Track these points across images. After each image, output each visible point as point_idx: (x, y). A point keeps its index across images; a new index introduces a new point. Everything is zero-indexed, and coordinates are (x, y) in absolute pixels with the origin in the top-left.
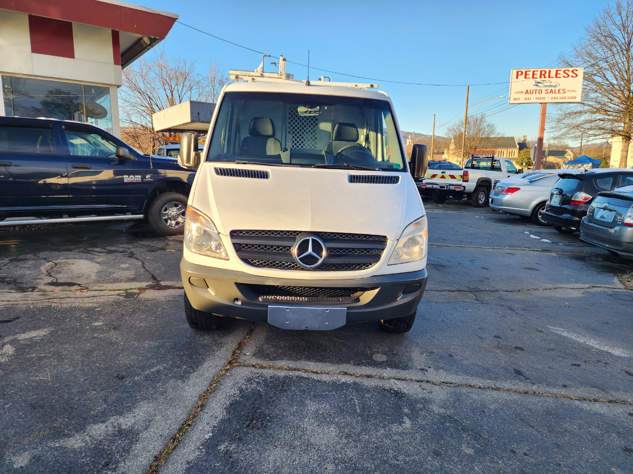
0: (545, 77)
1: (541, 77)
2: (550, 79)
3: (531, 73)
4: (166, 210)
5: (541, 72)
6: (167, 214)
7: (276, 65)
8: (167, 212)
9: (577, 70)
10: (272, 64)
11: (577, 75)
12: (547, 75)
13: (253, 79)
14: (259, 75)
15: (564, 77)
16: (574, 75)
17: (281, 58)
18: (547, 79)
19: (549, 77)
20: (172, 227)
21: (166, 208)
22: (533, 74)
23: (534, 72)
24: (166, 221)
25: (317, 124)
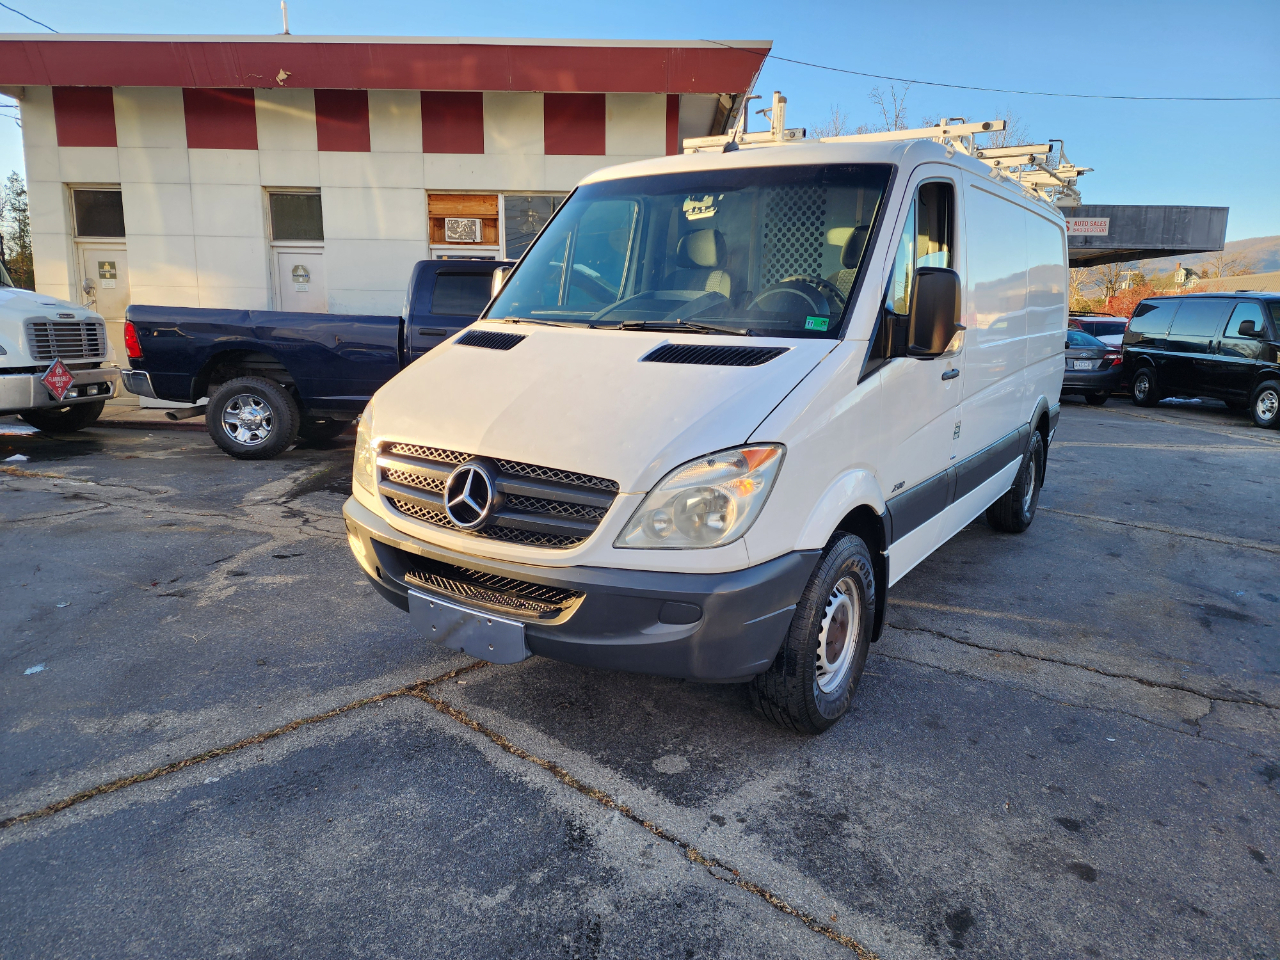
10: (758, 113)
17: (776, 97)
25: (822, 234)
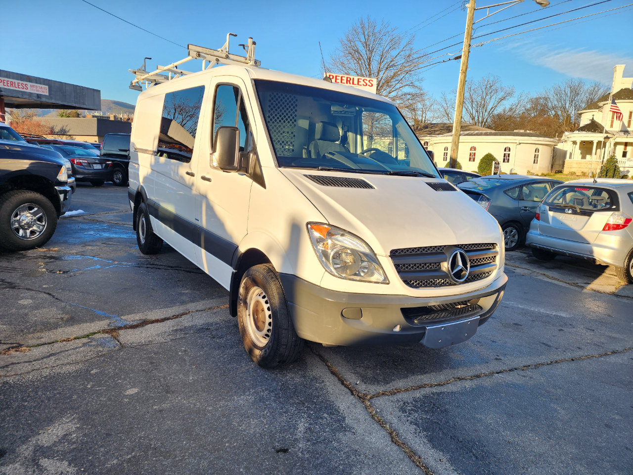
0: (350, 83)
1: (347, 83)
2: (353, 85)
3: (340, 78)
4: (16, 215)
5: (347, 78)
6: (19, 221)
7: (244, 48)
8: (18, 218)
9: (372, 81)
10: (240, 45)
11: (372, 85)
12: (351, 82)
13: (217, 60)
14: (224, 56)
15: (363, 85)
16: (370, 85)
18: (351, 85)
19: (353, 84)
20: (28, 238)
21: (17, 213)
22: (342, 80)
23: (342, 77)
24: (17, 230)
25: (295, 121)
